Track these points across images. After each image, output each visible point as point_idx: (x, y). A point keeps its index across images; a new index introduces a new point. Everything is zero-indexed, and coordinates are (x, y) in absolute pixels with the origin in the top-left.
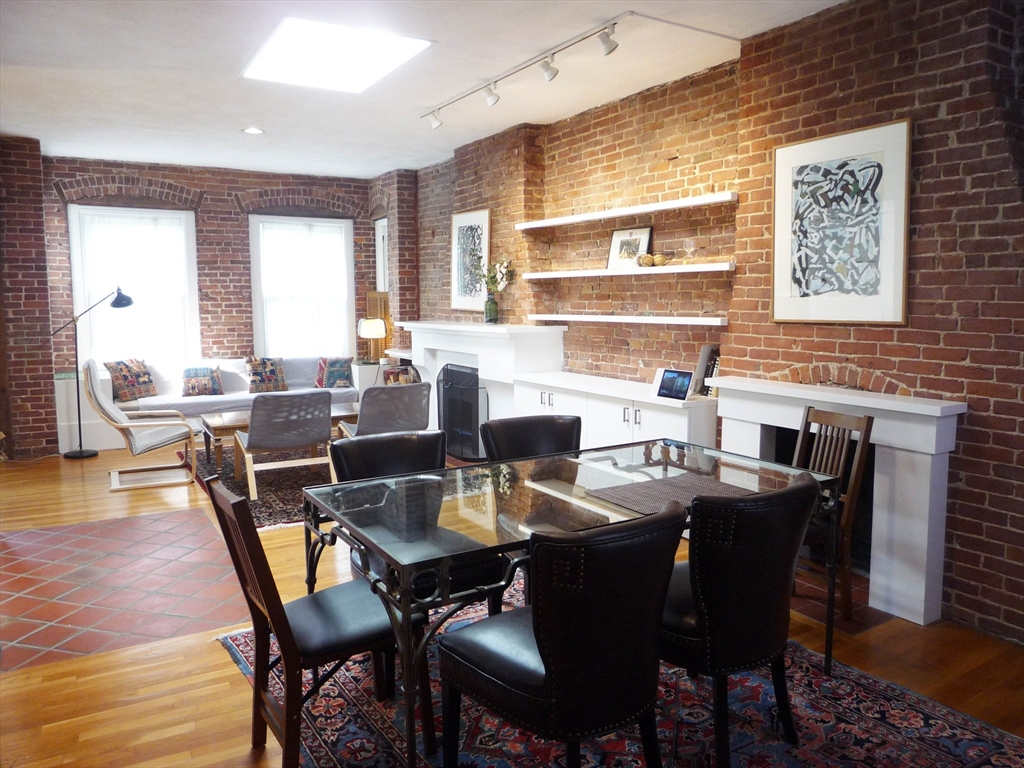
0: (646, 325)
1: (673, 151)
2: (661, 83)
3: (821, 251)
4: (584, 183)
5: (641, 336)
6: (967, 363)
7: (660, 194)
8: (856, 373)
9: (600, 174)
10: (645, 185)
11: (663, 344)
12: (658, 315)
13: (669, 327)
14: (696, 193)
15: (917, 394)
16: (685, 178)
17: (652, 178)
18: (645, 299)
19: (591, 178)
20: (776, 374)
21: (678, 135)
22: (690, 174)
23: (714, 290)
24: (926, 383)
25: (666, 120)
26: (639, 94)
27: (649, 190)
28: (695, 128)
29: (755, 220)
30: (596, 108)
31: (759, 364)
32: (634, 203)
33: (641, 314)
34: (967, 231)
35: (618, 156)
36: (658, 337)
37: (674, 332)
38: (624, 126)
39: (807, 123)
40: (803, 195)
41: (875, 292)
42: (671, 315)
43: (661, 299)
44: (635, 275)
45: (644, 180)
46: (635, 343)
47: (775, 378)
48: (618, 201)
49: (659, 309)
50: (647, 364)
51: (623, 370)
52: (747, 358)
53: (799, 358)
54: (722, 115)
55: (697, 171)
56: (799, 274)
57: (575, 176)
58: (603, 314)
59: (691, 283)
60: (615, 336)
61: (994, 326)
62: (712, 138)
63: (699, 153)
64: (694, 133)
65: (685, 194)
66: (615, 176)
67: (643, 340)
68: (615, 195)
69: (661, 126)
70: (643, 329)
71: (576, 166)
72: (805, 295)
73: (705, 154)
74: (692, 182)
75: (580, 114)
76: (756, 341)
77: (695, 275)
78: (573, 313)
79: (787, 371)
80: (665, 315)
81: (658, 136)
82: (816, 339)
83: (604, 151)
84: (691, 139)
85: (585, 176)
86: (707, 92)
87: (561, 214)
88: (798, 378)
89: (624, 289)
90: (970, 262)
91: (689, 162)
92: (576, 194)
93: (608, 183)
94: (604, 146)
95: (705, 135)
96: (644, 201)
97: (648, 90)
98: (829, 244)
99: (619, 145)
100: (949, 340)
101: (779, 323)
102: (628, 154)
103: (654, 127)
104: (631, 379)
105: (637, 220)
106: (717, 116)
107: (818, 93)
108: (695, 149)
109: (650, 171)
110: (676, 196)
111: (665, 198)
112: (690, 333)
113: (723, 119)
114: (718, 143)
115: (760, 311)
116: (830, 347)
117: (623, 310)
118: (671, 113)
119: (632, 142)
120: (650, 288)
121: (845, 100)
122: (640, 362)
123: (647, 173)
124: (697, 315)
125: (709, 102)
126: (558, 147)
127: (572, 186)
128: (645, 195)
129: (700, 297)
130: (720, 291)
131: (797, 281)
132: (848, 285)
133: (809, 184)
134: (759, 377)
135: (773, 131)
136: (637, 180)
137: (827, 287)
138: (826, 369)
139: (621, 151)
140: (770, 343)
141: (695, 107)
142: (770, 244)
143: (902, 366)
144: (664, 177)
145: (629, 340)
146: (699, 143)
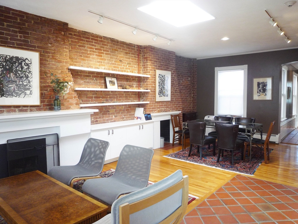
0: (115, 105)
1: (121, 59)
2: (117, 39)
3: (162, 89)
4: (87, 57)
5: (114, 108)
6: (175, 106)
7: (117, 69)
8: (165, 109)
9: (94, 56)
10: (113, 65)
11: (120, 110)
12: (119, 102)
13: (122, 105)
14: (127, 72)
15: (172, 111)
16: (125, 67)
17: (115, 64)
18: (114, 98)
19: (91, 56)
20: (156, 112)
21: (122, 55)
22: (126, 66)
23: (133, 96)
24: (173, 109)
25: (119, 50)
26: (110, 38)
27: (114, 67)
28: (127, 56)
29: (152, 82)
30: (93, 33)
31: (153, 110)
32: (109, 69)
33: (114, 102)
34: (175, 88)
35: (103, 53)
36: (119, 108)
37: (123, 107)
38: (105, 45)
39: (159, 66)
40: (160, 79)
41: (168, 96)
42: (123, 102)
43: (119, 98)
44: (111, 91)
45: (113, 64)
46: (111, 111)
47: (155, 112)
48: (103, 67)
49: (119, 101)
50: (115, 116)
51: (107, 120)
52: (151, 109)
53: (159, 108)
54: (133, 55)
55: (128, 66)
56: (159, 93)
57: (83, 53)
58: (98, 103)
59: (128, 94)
60: (104, 110)
61: (177, 101)
62: (131, 60)
63: (128, 62)
64: (127, 57)
65: (125, 71)
66: (102, 59)
67: (114, 110)
68: (102, 65)
69: (117, 51)
70: (114, 106)
71: (83, 49)
72: (160, 97)
73: (129, 63)
74: (126, 69)
75: (84, 31)
76: (152, 106)
77: (128, 92)
78: (84, 104)
79: (157, 111)
80: (121, 102)
81: (116, 53)
82: (161, 104)
83: (96, 49)
84: (126, 58)
85: (87, 54)
86: (129, 48)
87: (75, 65)
88: (159, 112)
89: (108, 95)
90: (175, 92)
91: (126, 63)
92: (83, 60)
93: (99, 60)
94: (96, 47)
95: (129, 58)
96: (112, 70)
97: (113, 39)
98: (163, 88)
99: (103, 50)
100: (174, 103)
101: (156, 102)
102: (106, 54)
103: (115, 50)
104: (110, 122)
105: (110, 75)
106: (132, 55)
107: (160, 62)
108: (127, 61)
109: (115, 62)
110: (122, 71)
111: (119, 71)
112: (128, 106)
113: (133, 57)
114: (133, 62)
115: (153, 100)
116: (162, 105)
117: (107, 101)
118: (120, 49)
119: (108, 51)
120: (116, 95)
121: (163, 65)
122: (114, 116)
123: (113, 62)
124: (129, 102)
125: (130, 51)
126: (71, 38)
127: (81, 56)
128: (113, 68)
129: (130, 97)
130: (134, 96)
131: (159, 94)
132: (165, 95)
133: (161, 77)
134: (153, 113)
135: (154, 66)
136: (110, 63)
137: (163, 95)
138: (162, 109)
139: (105, 52)
140: (155, 106)
141: (127, 50)
142: (155, 87)
143: (170, 107)
144: (119, 65)
145: (109, 110)
146: (128, 60)
